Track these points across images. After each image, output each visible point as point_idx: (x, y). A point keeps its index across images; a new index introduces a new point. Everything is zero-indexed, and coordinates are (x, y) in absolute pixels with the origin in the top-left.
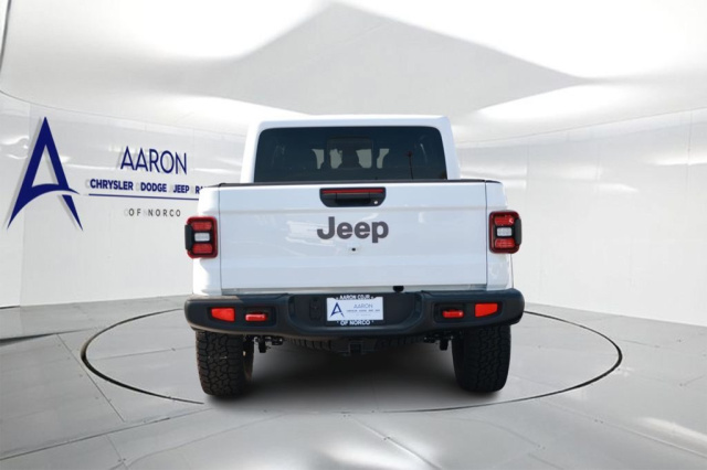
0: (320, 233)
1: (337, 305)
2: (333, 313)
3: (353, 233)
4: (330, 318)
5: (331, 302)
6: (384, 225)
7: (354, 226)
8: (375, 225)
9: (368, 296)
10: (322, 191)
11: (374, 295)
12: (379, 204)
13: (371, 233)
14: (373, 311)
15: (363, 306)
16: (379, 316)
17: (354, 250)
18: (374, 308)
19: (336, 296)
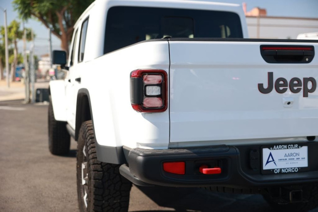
0: (260, 87)
1: (271, 154)
2: (268, 162)
3: (288, 88)
4: (266, 167)
5: (266, 152)
6: (312, 80)
7: (288, 81)
8: (306, 80)
9: (296, 146)
10: (262, 47)
11: (301, 144)
12: (310, 61)
13: (302, 87)
14: (300, 159)
15: (292, 155)
16: (304, 163)
17: (289, 103)
18: (300, 157)
19: (270, 146)
